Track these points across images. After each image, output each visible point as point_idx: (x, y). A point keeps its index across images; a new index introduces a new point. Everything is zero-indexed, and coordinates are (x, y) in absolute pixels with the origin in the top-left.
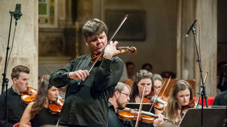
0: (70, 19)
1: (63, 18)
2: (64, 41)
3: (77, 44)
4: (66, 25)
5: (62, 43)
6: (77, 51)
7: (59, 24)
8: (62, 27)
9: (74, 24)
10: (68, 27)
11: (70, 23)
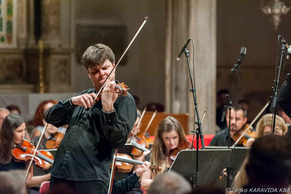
0: (32, 37)
1: (23, 35)
2: (24, 64)
3: (41, 69)
4: (27, 44)
5: (21, 67)
6: (41, 77)
7: (18, 43)
8: (23, 47)
9: (37, 43)
10: (30, 47)
11: (32, 42)
